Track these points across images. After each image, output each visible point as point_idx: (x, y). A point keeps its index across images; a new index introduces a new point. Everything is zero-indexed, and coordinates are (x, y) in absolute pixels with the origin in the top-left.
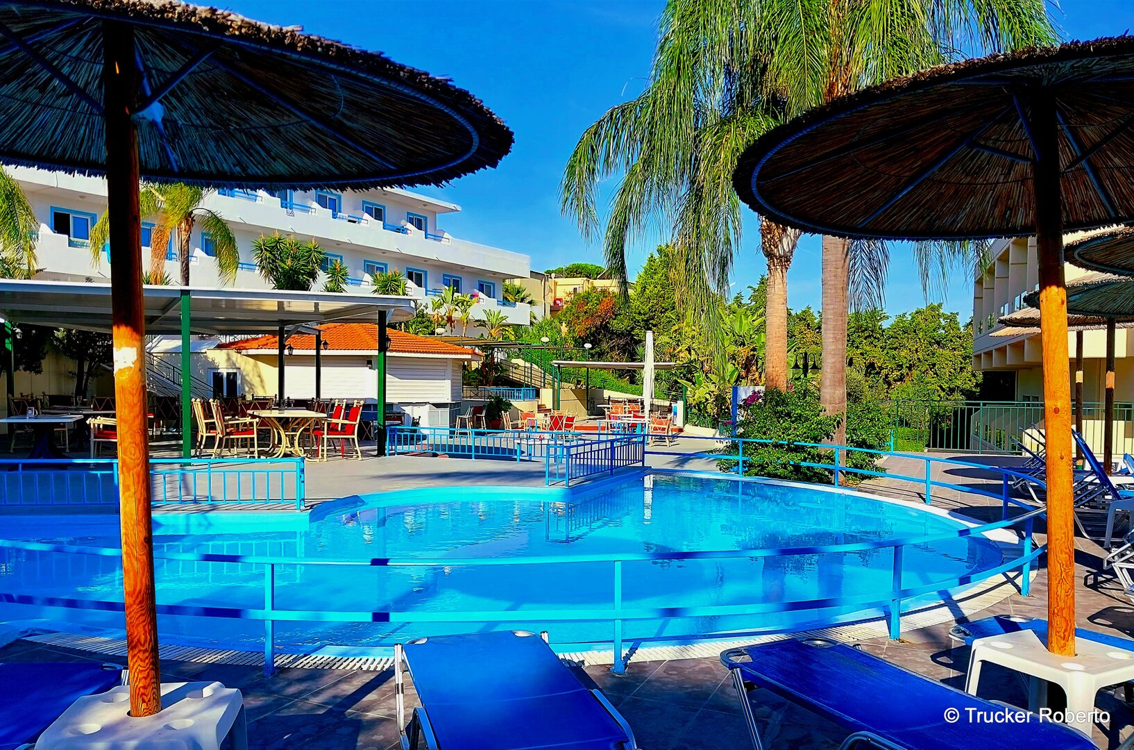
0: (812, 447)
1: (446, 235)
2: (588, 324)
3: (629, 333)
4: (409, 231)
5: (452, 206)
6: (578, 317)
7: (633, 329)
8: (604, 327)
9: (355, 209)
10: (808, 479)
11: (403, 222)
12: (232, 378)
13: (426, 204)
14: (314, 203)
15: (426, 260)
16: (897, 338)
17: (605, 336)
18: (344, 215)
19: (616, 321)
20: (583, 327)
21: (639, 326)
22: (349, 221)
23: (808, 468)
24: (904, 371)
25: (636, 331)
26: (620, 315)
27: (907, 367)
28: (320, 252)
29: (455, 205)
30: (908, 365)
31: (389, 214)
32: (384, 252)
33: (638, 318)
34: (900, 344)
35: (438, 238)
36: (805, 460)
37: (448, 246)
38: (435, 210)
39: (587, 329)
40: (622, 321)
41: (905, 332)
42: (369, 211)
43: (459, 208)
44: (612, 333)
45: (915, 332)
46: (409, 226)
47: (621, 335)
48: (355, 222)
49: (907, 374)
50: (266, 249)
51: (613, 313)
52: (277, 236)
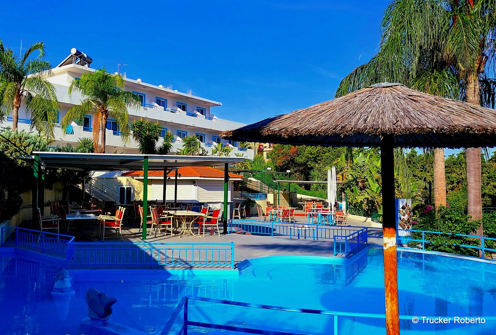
0: (466, 237)
1: (215, 117)
2: (284, 159)
3: (305, 164)
4: (198, 116)
5: (218, 103)
6: (278, 156)
7: (307, 161)
8: (292, 161)
9: (174, 105)
10: (463, 254)
11: (195, 112)
12: (129, 190)
13: (205, 102)
14: (156, 103)
15: (205, 129)
16: (450, 167)
17: (292, 165)
18: (168, 109)
19: (298, 158)
20: (282, 160)
21: (311, 160)
22: (171, 112)
23: (464, 248)
24: (455, 184)
25: (309, 163)
26: (300, 154)
27: (456, 182)
28: (160, 127)
29: (219, 103)
30: (457, 182)
31: (188, 108)
32: (186, 126)
33: (310, 156)
34: (452, 170)
35: (211, 119)
36: (462, 243)
37: (216, 122)
38: (209, 105)
39: (283, 162)
40: (301, 158)
41: (454, 164)
42: (179, 107)
43: (221, 104)
44: (296, 163)
45: (460, 164)
46: (198, 113)
47: (300, 165)
48: (174, 112)
49: (456, 186)
50: (136, 127)
51: (297, 154)
52: (142, 120)
